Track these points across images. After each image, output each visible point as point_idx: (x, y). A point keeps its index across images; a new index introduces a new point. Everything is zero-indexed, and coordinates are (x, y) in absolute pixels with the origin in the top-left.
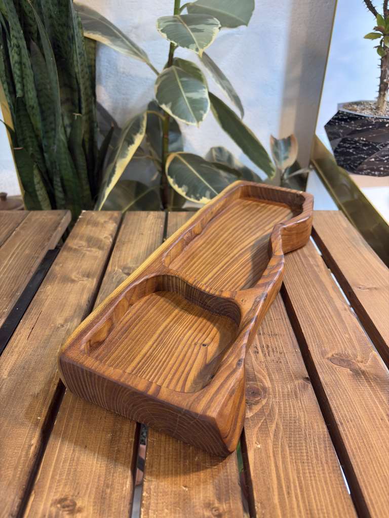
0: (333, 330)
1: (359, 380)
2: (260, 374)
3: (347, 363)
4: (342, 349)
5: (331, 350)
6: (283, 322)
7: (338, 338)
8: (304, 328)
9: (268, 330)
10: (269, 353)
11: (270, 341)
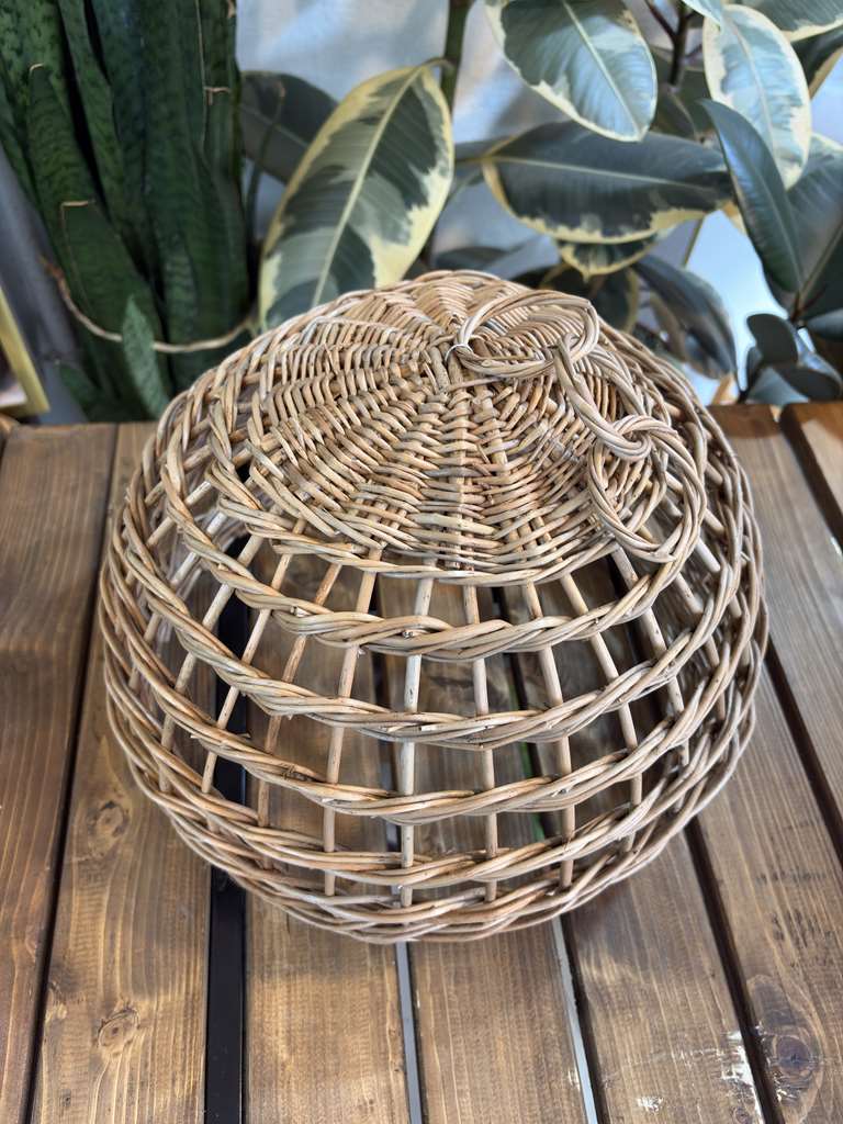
2: (798, 1001)
9: (788, 860)
10: (803, 935)
11: (800, 898)
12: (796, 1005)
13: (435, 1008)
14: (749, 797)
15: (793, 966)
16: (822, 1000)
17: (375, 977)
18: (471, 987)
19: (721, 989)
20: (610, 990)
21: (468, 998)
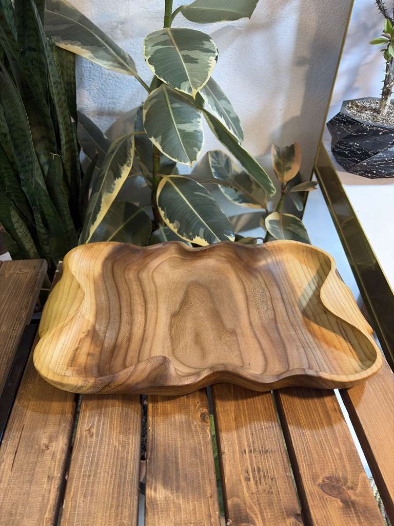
0: (323, 442)
1: (349, 514)
2: (252, 512)
3: (338, 491)
4: (332, 472)
5: (321, 473)
6: (274, 433)
7: (329, 453)
8: (294, 441)
9: (259, 444)
10: (260, 479)
11: (261, 461)
12: (251, 513)
13: (71, 508)
14: (245, 415)
15: (252, 494)
16: (264, 511)
17: (46, 493)
18: (91, 499)
19: (214, 504)
20: (158, 502)
21: (88, 504)
